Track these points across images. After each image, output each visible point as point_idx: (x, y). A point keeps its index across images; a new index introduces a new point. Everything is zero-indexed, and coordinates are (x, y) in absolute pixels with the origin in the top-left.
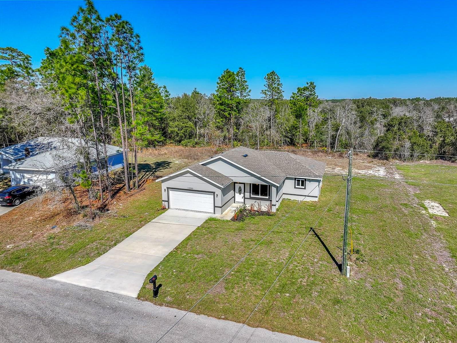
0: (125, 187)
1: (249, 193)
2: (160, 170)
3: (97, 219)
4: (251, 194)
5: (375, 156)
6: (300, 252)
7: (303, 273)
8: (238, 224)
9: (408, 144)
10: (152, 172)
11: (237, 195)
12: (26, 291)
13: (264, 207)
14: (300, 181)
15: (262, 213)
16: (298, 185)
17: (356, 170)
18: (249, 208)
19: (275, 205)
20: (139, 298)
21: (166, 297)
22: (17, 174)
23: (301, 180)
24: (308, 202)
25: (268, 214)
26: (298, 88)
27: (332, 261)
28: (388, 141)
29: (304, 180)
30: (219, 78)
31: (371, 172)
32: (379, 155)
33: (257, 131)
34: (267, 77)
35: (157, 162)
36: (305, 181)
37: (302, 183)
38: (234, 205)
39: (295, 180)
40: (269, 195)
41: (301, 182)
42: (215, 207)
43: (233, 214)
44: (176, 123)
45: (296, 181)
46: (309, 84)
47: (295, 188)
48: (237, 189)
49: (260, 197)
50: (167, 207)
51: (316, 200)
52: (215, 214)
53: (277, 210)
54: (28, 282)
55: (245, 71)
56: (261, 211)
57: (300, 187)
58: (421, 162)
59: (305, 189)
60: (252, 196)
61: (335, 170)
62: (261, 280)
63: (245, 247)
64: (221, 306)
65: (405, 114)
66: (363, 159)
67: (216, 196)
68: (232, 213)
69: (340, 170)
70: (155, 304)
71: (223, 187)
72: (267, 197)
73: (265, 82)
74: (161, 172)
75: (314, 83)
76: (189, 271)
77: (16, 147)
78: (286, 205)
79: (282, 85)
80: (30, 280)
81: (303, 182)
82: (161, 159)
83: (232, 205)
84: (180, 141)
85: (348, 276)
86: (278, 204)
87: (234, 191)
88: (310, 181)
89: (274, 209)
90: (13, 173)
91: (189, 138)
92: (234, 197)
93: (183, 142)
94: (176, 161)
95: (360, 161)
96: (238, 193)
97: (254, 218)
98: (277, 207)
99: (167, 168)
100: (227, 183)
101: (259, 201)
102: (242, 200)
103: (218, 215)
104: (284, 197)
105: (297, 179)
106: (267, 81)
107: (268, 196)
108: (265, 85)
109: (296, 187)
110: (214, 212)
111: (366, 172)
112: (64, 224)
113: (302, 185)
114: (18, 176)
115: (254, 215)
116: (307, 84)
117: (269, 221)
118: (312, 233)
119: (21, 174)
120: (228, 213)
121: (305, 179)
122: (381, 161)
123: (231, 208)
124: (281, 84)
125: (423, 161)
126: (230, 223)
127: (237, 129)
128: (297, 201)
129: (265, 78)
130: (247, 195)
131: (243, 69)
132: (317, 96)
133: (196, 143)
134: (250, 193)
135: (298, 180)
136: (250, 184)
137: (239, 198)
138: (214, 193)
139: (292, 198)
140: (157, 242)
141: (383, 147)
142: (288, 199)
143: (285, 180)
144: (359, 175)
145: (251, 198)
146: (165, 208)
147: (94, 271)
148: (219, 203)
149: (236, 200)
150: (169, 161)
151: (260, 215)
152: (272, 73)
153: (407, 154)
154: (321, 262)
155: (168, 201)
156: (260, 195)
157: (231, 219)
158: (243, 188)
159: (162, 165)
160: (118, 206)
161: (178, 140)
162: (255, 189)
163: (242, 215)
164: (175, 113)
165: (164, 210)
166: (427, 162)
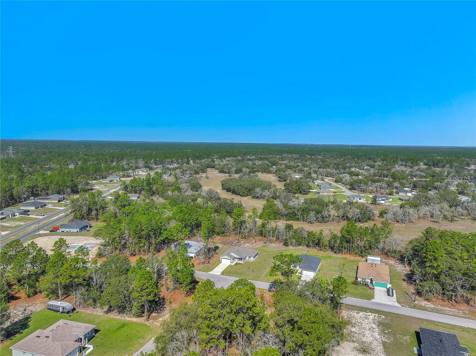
3: (209, 264)
10: (215, 251)
13: (241, 262)
15: (240, 264)
18: (238, 263)
20: (221, 275)
24: (251, 261)
25: (242, 264)
32: (285, 244)
35: (215, 247)
48: (236, 258)
51: (253, 261)
58: (298, 247)
63: (236, 270)
67: (231, 260)
70: (224, 275)
71: (233, 259)
72: (242, 260)
74: (217, 251)
76: (228, 272)
78: (246, 262)
82: (216, 245)
88: (252, 257)
89: (243, 263)
93: (220, 235)
94: (220, 246)
97: (238, 265)
100: (234, 257)
103: (231, 264)
104: (246, 260)
112: (203, 265)
122: (286, 247)
123: (234, 262)
126: (234, 266)
127: (240, 230)
130: (238, 260)
137: (236, 260)
139: (248, 260)
140: (221, 268)
141: (286, 242)
143: (246, 257)
147: (213, 272)
148: (232, 262)
150: (218, 246)
153: (294, 244)
158: (237, 258)
159: (217, 248)
160: (211, 261)
161: (218, 234)
162: (239, 258)
163: (236, 264)
164: (218, 225)
165: (221, 262)
166: (300, 247)
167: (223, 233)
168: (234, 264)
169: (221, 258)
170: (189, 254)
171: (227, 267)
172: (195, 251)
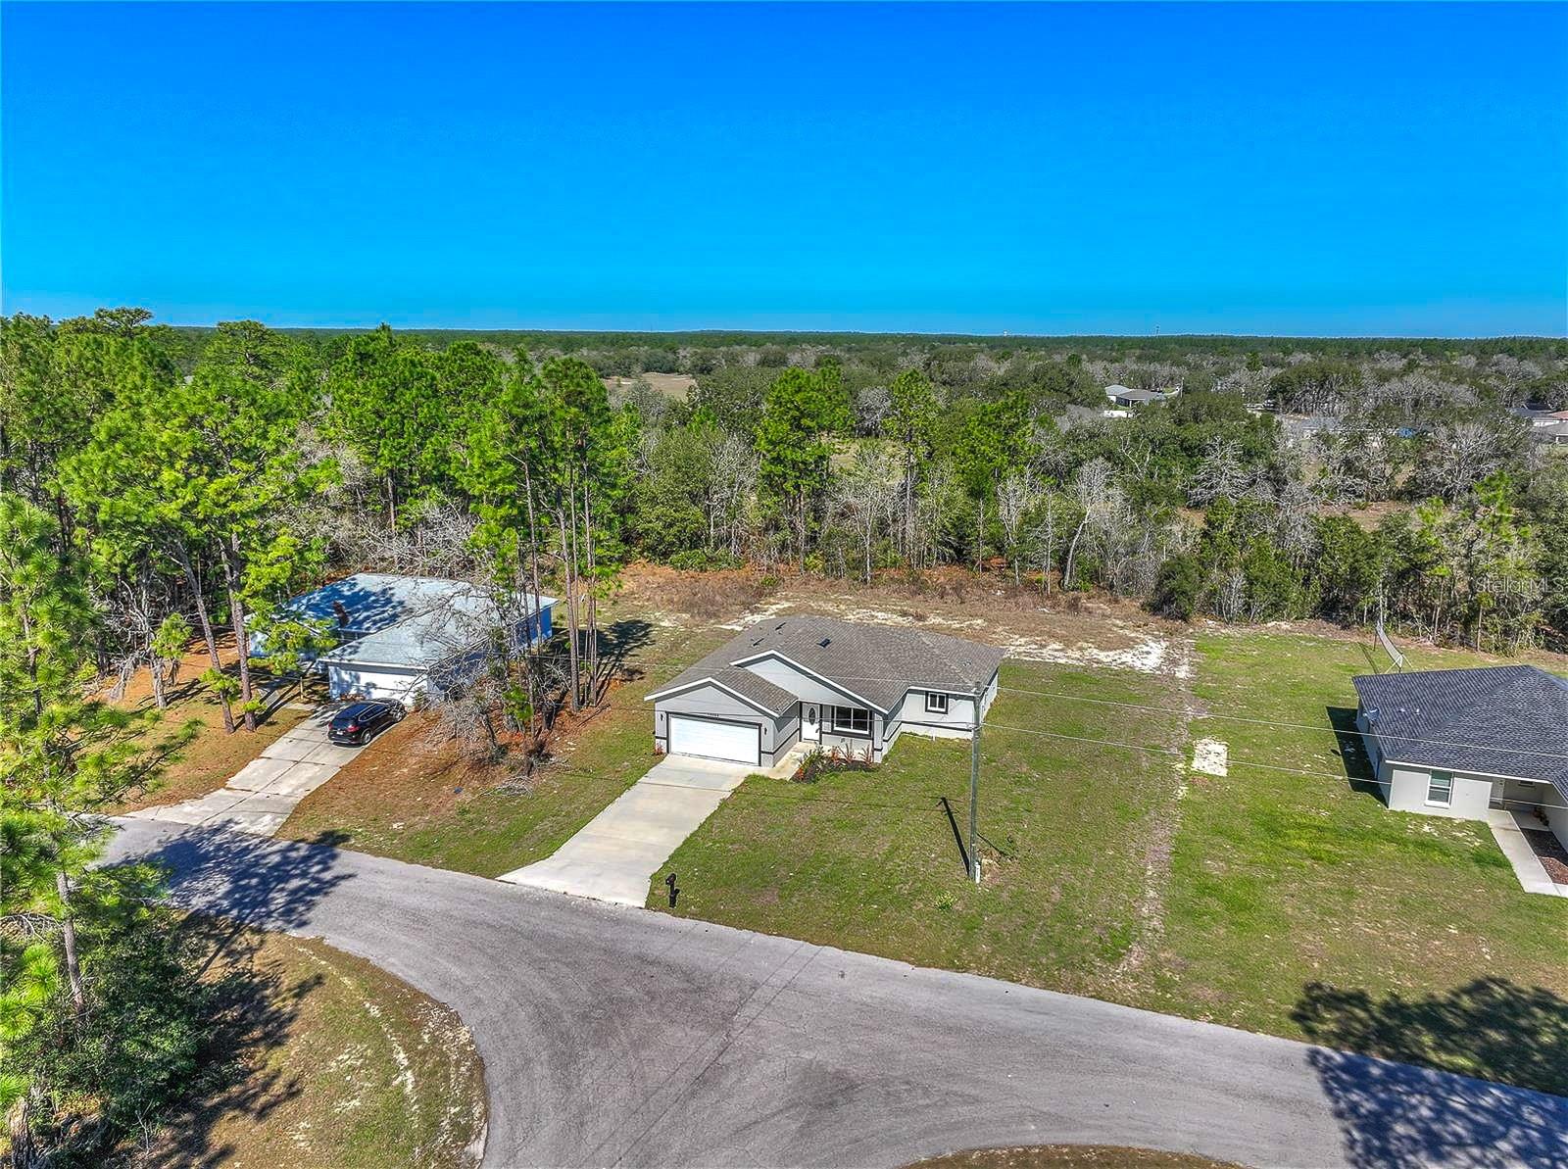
0: (566, 699)
1: (830, 724)
2: (629, 650)
3: (535, 775)
4: (835, 725)
5: (1155, 608)
6: (909, 843)
7: (907, 876)
8: (805, 788)
9: (1238, 581)
10: (613, 658)
11: (806, 725)
12: (473, 897)
13: (858, 751)
14: (936, 697)
15: (852, 765)
16: (933, 704)
17: (1095, 651)
18: (830, 754)
19: (880, 750)
20: (648, 907)
21: (688, 907)
22: (343, 672)
23: (939, 697)
24: (952, 740)
25: (865, 767)
27: (960, 856)
28: (1186, 575)
29: (945, 696)
31: (1127, 658)
32: (1165, 608)
33: (866, 536)
35: (618, 625)
36: (947, 697)
37: (940, 701)
38: (799, 745)
39: (927, 695)
40: (870, 730)
42: (760, 752)
43: (796, 768)
44: (659, 510)
45: (929, 698)
47: (927, 710)
48: (806, 714)
49: (851, 731)
50: (665, 751)
51: (970, 736)
52: (760, 765)
53: (885, 758)
54: (466, 883)
56: (853, 761)
57: (937, 709)
58: (1269, 625)
59: (946, 713)
60: (836, 728)
61: (1044, 651)
62: (837, 885)
63: (815, 833)
64: (773, 920)
66: (1126, 618)
67: (763, 731)
68: (795, 763)
69: (1056, 650)
70: (674, 915)
71: (777, 715)
72: (867, 732)
74: (634, 656)
76: (720, 871)
77: (312, 601)
78: (907, 746)
80: (469, 881)
81: (942, 698)
82: (624, 614)
83: (795, 746)
84: (665, 555)
85: (978, 881)
86: (886, 748)
87: (801, 717)
88: (957, 697)
89: (878, 758)
90: (336, 670)
91: (690, 548)
92: (800, 729)
93: (674, 557)
94: (666, 622)
95: (1118, 622)
96: (807, 723)
97: (836, 776)
98: (885, 752)
99: (646, 643)
100: (787, 705)
101: (848, 739)
102: (817, 736)
103: (765, 771)
104: (904, 728)
105: (931, 694)
109: (929, 708)
110: (760, 761)
111: (1116, 657)
112: (475, 784)
113: (941, 706)
114: (346, 676)
115: (838, 769)
117: (866, 782)
118: (943, 807)
119: (353, 673)
120: (787, 763)
121: (947, 694)
122: (1169, 624)
123: (794, 753)
125: (1273, 623)
126: (789, 786)
127: (815, 520)
128: (929, 737)
130: (827, 727)
133: (710, 560)
134: (833, 722)
135: (931, 696)
136: (833, 707)
137: (810, 730)
138: (760, 725)
139: (921, 731)
140: (657, 820)
141: (1172, 591)
142: (911, 733)
143: (905, 695)
144: (1095, 665)
145: (834, 733)
146: (661, 753)
147: (564, 867)
148: (768, 746)
149: (804, 736)
150: (648, 621)
151: (849, 770)
153: (1236, 604)
154: (940, 860)
155: (667, 739)
156: (851, 728)
157: (792, 778)
158: (819, 713)
159: (631, 632)
160: (566, 747)
161: (661, 553)
162: (843, 716)
163: (813, 769)
164: (656, 483)
165: (659, 755)
166: (1285, 625)
167: (694, 545)
168: (788, 766)
169: (668, 713)
170: (366, 678)
171: (724, 803)
172: (418, 654)
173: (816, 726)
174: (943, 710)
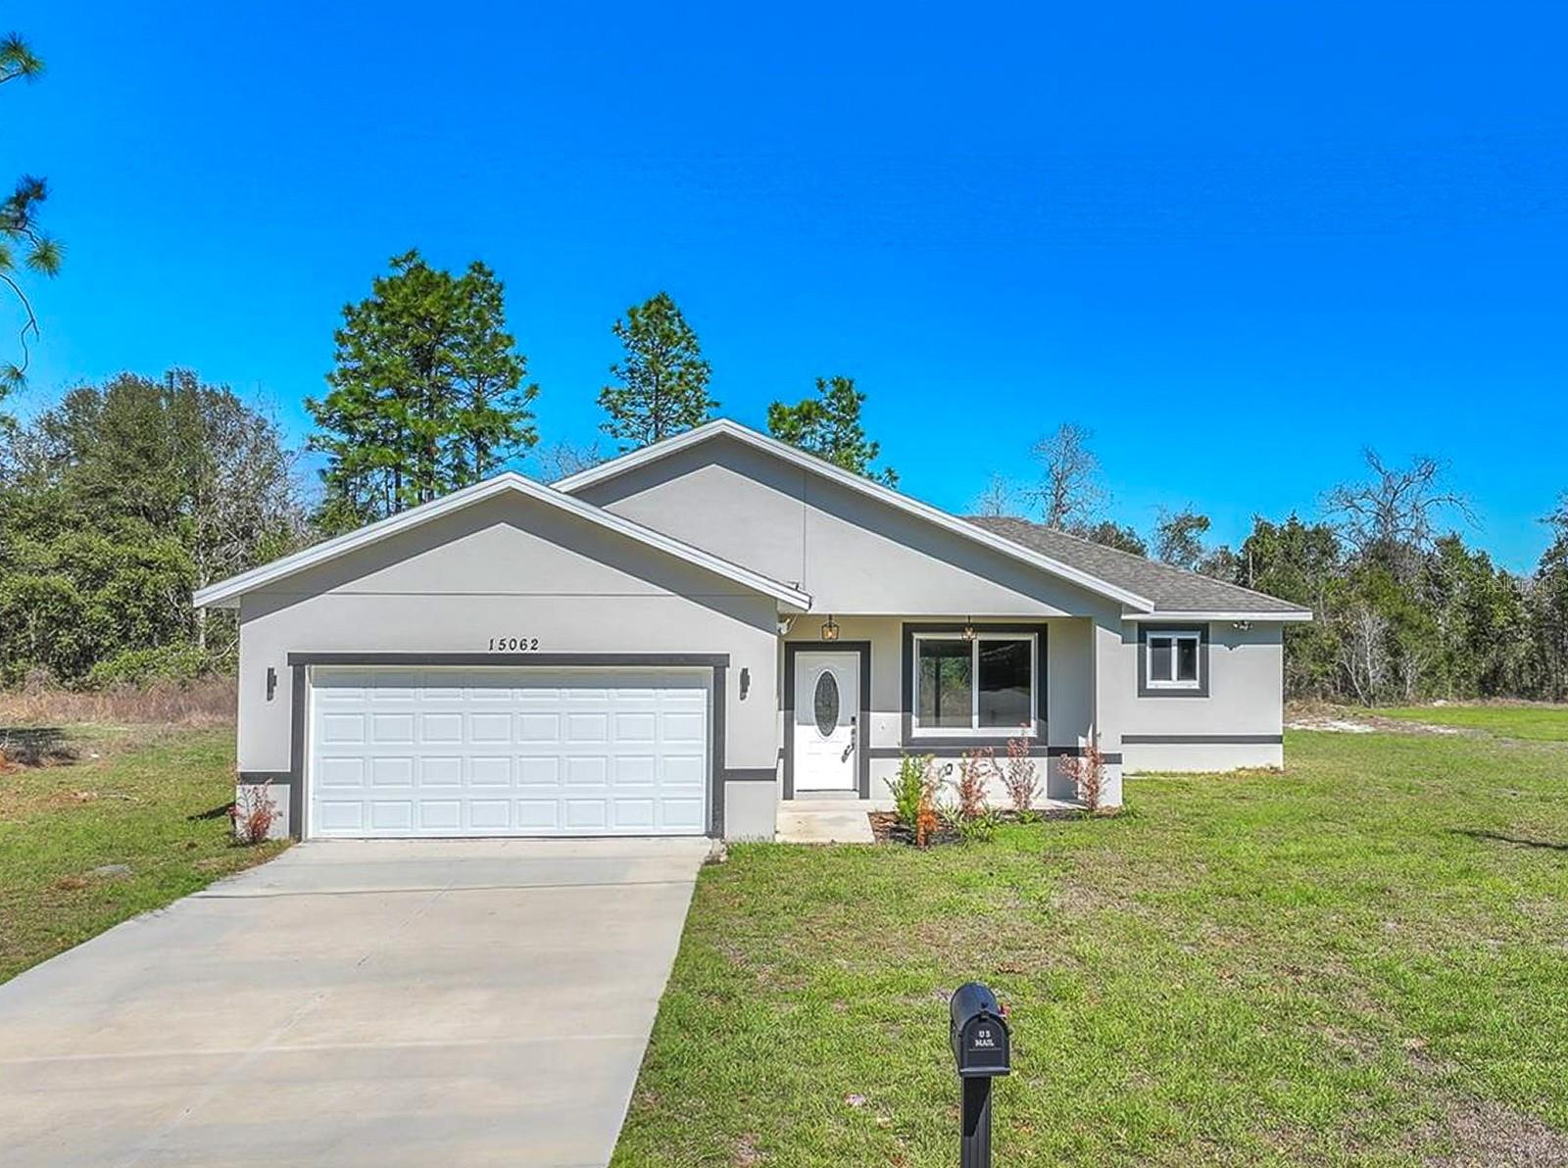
1: (900, 715)
4: (915, 720)
9: (1372, 625)
11: (808, 739)
14: (1167, 643)
16: (1161, 671)
19: (1118, 759)
23: (1175, 637)
24: (1229, 774)
26: (776, 406)
29: (1197, 636)
30: (349, 310)
34: (626, 323)
36: (1205, 640)
39: (1142, 640)
40: (1043, 715)
41: (1180, 654)
42: (720, 775)
45: (1148, 651)
46: (830, 389)
47: (1143, 692)
48: (804, 695)
49: (976, 731)
52: (717, 832)
55: (501, 287)
57: (1174, 684)
59: (1203, 692)
60: (918, 733)
65: (1295, 518)
68: (838, 825)
72: (1030, 732)
73: (618, 352)
75: (851, 382)
79: (709, 371)
81: (1187, 646)
87: (790, 705)
89: (1111, 792)
92: (786, 755)
96: (813, 724)
102: (848, 774)
105: (1150, 636)
106: (628, 345)
107: (1033, 723)
108: (614, 368)
109: (1151, 684)
110: (718, 816)
113: (1187, 670)
116: (821, 385)
121: (1203, 628)
124: (705, 365)
128: (1160, 775)
129: (617, 329)
130: (886, 727)
131: (491, 274)
132: (875, 446)
133: (202, 672)
134: (907, 708)
135: (1157, 641)
138: (720, 663)
145: (910, 748)
152: (659, 301)
155: (294, 778)
156: (975, 719)
169: (298, 662)
173: (843, 734)
174: (1195, 685)
